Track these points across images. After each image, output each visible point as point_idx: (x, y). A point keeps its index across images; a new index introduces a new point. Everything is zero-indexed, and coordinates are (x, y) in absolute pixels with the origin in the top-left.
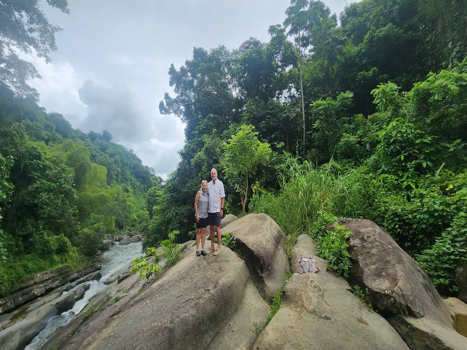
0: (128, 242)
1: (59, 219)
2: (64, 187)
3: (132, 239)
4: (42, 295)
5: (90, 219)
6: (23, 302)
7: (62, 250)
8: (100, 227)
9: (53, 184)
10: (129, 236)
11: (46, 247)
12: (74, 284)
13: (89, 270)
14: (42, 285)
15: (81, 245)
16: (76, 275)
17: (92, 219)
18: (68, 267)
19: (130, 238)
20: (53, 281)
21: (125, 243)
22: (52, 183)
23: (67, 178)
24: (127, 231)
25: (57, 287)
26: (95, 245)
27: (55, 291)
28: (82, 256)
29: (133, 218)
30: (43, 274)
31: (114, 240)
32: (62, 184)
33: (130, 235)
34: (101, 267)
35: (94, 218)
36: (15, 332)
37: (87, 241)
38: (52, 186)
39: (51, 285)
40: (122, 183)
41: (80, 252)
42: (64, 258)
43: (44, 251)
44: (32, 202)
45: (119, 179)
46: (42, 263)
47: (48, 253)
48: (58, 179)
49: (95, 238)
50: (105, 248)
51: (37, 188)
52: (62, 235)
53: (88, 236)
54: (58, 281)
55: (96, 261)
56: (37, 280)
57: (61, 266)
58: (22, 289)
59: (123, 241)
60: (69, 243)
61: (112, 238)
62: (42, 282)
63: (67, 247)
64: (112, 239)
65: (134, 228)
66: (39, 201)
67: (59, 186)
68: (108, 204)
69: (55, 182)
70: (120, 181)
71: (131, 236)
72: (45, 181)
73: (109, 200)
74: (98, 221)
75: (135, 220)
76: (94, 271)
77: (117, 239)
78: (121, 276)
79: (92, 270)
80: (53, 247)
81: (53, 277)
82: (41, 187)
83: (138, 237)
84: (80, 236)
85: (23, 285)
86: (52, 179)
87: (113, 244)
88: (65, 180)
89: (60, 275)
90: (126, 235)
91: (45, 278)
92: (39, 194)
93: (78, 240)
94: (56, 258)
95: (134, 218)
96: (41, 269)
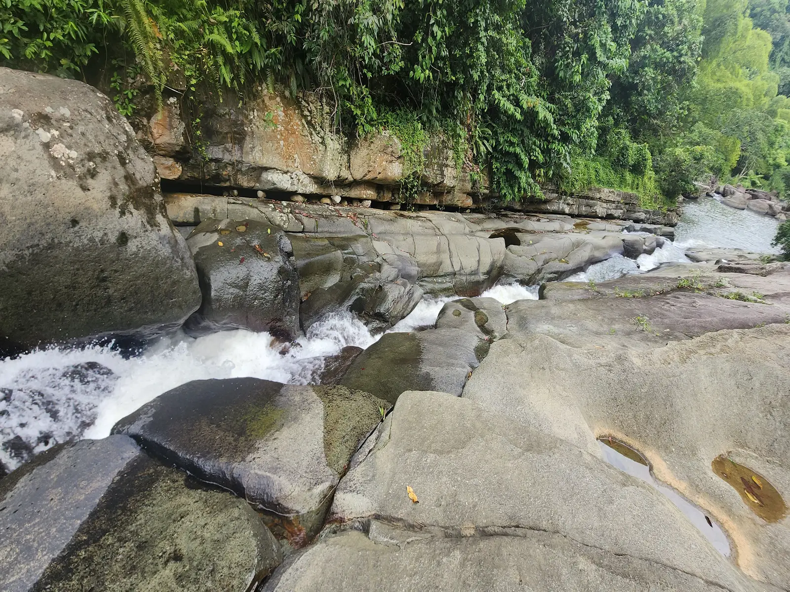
0: (741, 206)
1: (655, 118)
2: (684, 62)
3: (754, 206)
4: (602, 218)
5: (691, 132)
6: (584, 213)
7: (637, 169)
8: (705, 153)
9: (668, 54)
10: (749, 196)
11: (623, 155)
12: (638, 226)
13: (660, 219)
14: (605, 205)
15: (662, 174)
16: (643, 216)
17: (696, 133)
18: (637, 198)
19: (749, 199)
20: (617, 208)
21: (736, 205)
22: (668, 50)
23: (694, 43)
24: (748, 184)
25: (618, 218)
26: (684, 183)
27: (614, 221)
28: (658, 192)
29: (774, 159)
30: (610, 192)
31: (715, 189)
32: (681, 56)
33: (752, 195)
34: (676, 224)
35: (700, 132)
36: (587, 243)
37: (672, 171)
38: (665, 57)
39: (613, 212)
40: (781, 66)
41: (657, 184)
42: (636, 182)
43: (619, 160)
44: (631, 80)
45: (781, 53)
46: (613, 176)
47: (621, 166)
48: (678, 45)
49: (688, 171)
50: (691, 197)
51: (645, 57)
52: (645, 146)
53: (678, 163)
54: (622, 211)
55: (673, 210)
56: (603, 196)
57: (630, 191)
58: (587, 198)
59: (732, 200)
60: (649, 163)
61: (713, 183)
62: (607, 201)
63: (645, 167)
64: (711, 184)
65: (766, 182)
66: (641, 81)
67: (676, 58)
68: (739, 111)
69: (672, 51)
70: (778, 60)
71: (755, 197)
72: (658, 47)
73: (744, 103)
74: (705, 141)
75: (777, 166)
76: (665, 225)
77: (721, 190)
78: (724, 261)
79: (664, 222)
80: (630, 160)
81: (619, 202)
82: (650, 56)
83: (770, 206)
84: (665, 157)
85: (590, 194)
86: (669, 43)
87: (708, 195)
88: (690, 48)
89: (626, 204)
90: (743, 190)
91: (610, 198)
92: (643, 68)
93: (660, 163)
94: (629, 177)
95: (778, 161)
96: (610, 184)
